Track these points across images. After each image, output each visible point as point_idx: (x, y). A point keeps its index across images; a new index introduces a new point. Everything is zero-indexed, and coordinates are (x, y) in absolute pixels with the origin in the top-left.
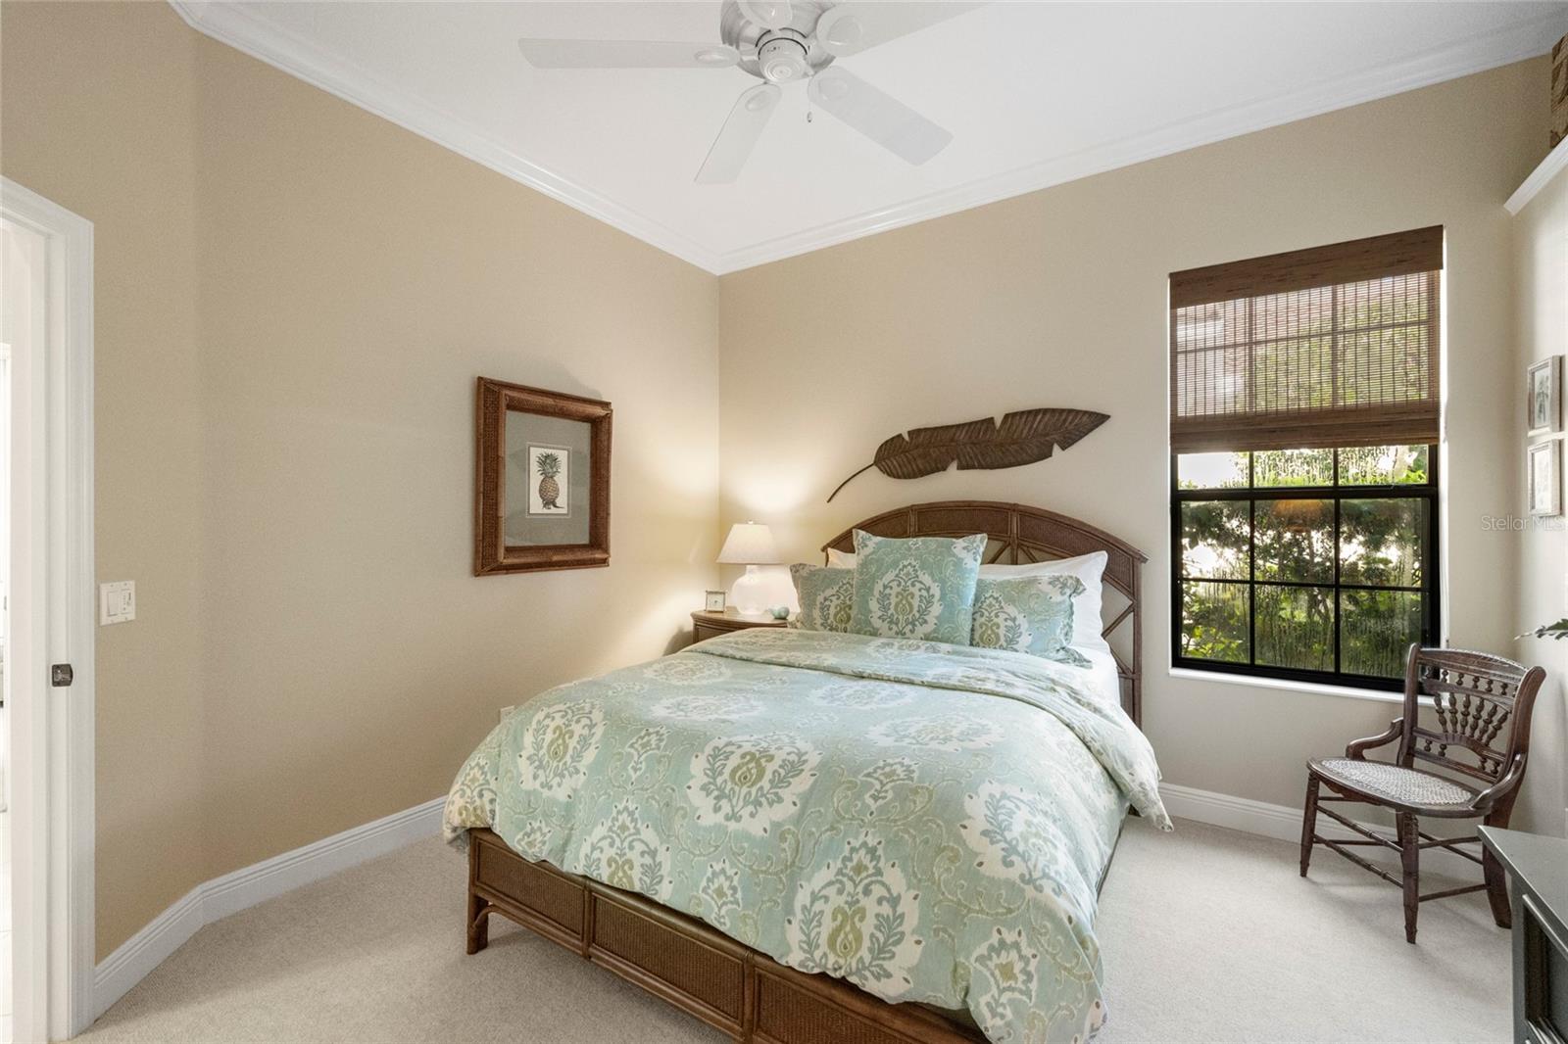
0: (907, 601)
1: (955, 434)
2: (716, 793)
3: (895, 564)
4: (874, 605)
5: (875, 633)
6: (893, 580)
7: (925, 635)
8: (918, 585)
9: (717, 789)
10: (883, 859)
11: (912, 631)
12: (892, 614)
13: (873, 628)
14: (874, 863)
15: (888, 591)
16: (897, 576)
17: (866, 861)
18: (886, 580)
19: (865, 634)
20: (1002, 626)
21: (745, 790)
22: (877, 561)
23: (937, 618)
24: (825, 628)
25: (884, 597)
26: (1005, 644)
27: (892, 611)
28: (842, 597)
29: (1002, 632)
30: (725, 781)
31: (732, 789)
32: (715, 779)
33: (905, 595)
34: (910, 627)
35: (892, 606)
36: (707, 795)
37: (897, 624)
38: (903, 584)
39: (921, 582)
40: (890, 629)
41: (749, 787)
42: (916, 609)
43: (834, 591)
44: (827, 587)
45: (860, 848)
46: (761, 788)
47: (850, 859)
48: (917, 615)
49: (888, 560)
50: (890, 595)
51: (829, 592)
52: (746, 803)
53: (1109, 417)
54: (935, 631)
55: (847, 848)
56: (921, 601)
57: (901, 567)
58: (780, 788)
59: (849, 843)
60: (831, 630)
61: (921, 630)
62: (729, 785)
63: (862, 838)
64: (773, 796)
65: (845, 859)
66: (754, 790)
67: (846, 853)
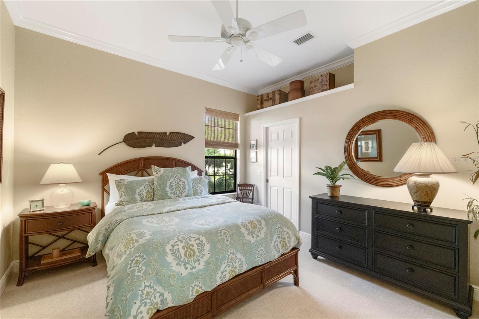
0: (179, 187)
1: (155, 135)
2: (183, 264)
3: (172, 176)
4: (168, 189)
5: (170, 198)
6: (174, 181)
7: (185, 195)
8: (182, 182)
9: (183, 263)
10: (236, 254)
11: (181, 195)
12: (175, 191)
13: (169, 197)
14: (235, 256)
15: (172, 184)
16: (174, 179)
17: (233, 256)
18: (171, 181)
19: (166, 199)
20: (199, 190)
21: (192, 259)
22: (167, 175)
23: (187, 190)
24: (142, 201)
25: (171, 187)
26: (200, 194)
27: (174, 190)
28: (147, 189)
29: (199, 191)
30: (184, 259)
31: (188, 260)
32: (180, 260)
33: (178, 185)
34: (181, 194)
35: (174, 189)
36: (180, 266)
37: (176, 194)
38: (177, 182)
39: (182, 181)
40: (175, 196)
41: (193, 257)
42: (182, 188)
43: (143, 188)
44: (140, 186)
45: (230, 254)
46: (197, 255)
47: (229, 258)
48: (182, 190)
49: (170, 175)
50: (173, 185)
51: (141, 188)
52: (195, 262)
53: (194, 137)
54: (187, 194)
55: (227, 256)
56: (183, 186)
57: (175, 177)
58: (202, 252)
59: (227, 255)
60: (144, 202)
61: (184, 194)
62: (186, 260)
63: (229, 252)
64: (202, 255)
65: (228, 259)
66: (195, 257)
67: (228, 257)
